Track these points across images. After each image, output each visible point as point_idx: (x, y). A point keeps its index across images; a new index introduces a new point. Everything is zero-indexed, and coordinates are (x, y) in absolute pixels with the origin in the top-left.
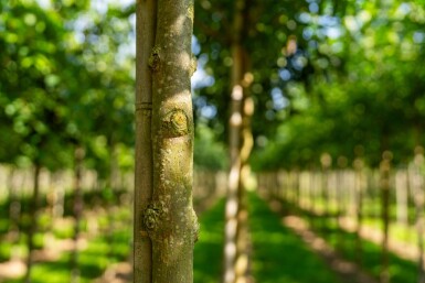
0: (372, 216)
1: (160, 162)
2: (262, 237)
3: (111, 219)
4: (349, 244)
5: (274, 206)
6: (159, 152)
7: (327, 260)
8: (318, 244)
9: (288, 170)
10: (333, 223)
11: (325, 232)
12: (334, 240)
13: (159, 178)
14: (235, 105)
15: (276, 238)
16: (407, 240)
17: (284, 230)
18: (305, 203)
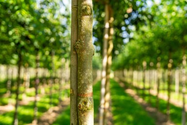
0: (164, 90)
1: (81, 25)
2: (116, 97)
3: (50, 89)
4: (153, 101)
5: (122, 85)
6: (81, 21)
7: (144, 107)
8: (140, 100)
9: (128, 70)
10: (147, 92)
11: (144, 96)
12: (147, 99)
13: (81, 30)
14: (106, 30)
15: (122, 98)
16: (179, 99)
17: (126, 95)
18: (135, 84)
